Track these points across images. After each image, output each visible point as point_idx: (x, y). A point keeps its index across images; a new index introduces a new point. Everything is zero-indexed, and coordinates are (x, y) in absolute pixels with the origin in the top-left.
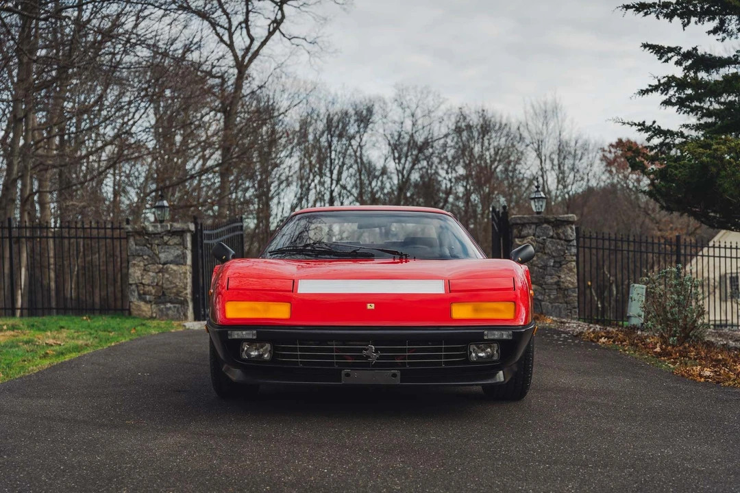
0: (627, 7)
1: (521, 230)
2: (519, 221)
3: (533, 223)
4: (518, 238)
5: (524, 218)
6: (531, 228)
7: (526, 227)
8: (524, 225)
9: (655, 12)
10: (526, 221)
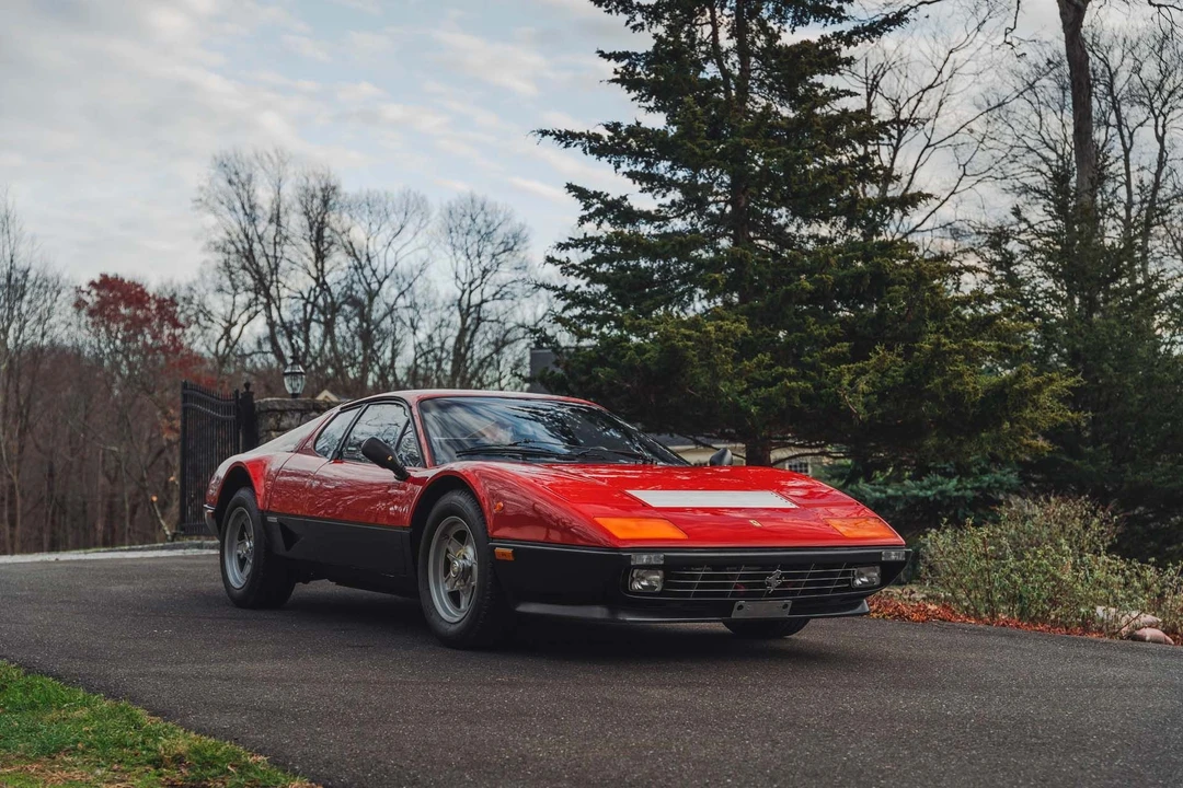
0: (544, 133)
1: (280, 420)
2: (277, 407)
3: (297, 410)
4: (275, 431)
5: (286, 402)
6: (293, 417)
7: (287, 415)
8: (283, 412)
9: (582, 144)
10: (288, 407)
